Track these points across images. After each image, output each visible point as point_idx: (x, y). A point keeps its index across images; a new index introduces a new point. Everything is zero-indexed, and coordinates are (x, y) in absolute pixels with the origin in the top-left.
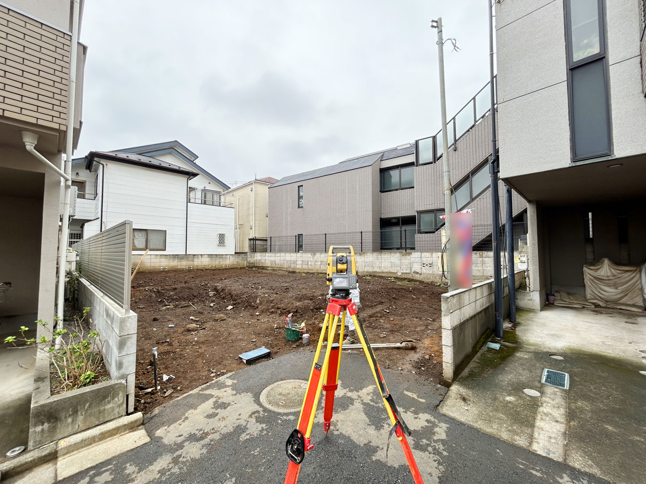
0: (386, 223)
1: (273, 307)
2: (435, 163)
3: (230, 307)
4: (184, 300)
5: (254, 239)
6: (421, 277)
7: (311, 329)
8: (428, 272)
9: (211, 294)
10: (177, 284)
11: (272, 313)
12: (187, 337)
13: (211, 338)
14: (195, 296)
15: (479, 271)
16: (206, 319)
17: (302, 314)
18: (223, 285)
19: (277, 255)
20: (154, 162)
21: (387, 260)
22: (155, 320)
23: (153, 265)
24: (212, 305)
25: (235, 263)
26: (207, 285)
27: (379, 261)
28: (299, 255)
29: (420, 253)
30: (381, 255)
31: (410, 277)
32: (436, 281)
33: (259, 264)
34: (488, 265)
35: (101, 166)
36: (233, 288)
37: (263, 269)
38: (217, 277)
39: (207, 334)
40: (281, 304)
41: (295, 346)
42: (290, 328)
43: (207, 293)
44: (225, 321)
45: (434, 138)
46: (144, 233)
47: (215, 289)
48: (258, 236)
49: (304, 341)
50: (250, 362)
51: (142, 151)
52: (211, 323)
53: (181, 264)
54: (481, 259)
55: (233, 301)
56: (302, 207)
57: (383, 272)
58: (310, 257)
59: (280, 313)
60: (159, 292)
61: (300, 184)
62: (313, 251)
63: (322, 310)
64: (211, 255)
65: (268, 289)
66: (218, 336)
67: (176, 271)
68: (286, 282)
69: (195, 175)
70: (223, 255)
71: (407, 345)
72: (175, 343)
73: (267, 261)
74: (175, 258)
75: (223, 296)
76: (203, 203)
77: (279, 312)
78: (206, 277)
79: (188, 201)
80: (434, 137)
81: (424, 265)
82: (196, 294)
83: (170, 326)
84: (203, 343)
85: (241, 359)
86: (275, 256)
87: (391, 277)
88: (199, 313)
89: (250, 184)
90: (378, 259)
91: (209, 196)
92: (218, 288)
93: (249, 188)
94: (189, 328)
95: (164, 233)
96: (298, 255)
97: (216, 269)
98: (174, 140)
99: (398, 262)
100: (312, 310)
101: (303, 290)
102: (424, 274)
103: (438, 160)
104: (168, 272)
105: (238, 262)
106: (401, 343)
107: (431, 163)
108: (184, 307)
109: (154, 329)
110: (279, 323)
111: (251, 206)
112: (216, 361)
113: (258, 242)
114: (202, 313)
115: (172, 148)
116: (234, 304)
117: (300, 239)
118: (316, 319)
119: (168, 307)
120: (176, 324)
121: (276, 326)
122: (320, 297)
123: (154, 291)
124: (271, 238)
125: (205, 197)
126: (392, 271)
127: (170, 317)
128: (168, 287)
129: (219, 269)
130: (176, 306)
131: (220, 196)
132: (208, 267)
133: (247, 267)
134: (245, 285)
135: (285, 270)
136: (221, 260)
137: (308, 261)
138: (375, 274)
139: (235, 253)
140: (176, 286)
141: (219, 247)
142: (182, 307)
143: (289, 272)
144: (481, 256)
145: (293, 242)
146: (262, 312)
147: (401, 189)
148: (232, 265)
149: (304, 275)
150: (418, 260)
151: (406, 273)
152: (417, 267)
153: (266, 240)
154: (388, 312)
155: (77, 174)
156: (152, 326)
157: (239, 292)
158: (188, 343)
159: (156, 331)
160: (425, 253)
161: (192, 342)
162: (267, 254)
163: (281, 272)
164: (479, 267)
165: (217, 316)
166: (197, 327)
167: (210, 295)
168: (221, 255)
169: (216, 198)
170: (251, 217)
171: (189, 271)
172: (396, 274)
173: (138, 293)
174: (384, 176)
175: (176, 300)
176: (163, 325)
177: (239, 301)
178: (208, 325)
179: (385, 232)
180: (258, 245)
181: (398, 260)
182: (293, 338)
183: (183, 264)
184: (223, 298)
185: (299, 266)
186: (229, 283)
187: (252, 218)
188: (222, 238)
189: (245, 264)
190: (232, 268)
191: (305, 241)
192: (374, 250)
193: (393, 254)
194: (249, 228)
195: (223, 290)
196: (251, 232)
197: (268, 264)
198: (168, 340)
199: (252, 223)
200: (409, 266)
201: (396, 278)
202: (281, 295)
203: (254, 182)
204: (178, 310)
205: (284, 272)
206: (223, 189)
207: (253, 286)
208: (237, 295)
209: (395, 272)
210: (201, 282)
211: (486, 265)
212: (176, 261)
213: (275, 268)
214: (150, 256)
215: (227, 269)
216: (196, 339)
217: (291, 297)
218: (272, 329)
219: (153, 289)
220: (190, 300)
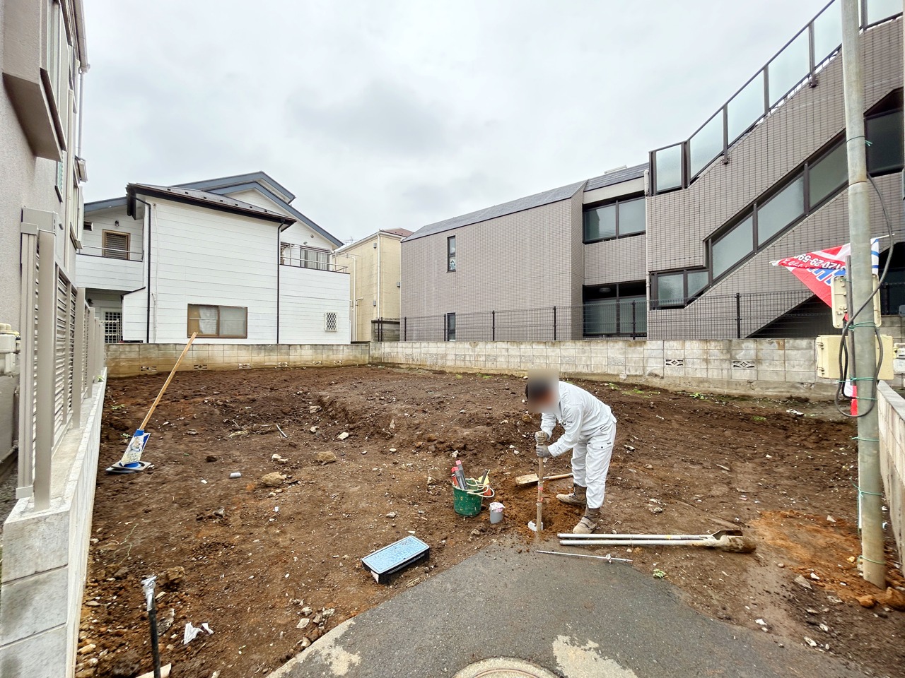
0: (591, 294)
1: (420, 438)
2: (686, 187)
3: (344, 435)
4: (268, 419)
5: (380, 322)
6: (663, 382)
7: (500, 487)
8: (676, 374)
9: (313, 409)
10: (258, 393)
11: (419, 448)
12: (261, 503)
13: (306, 508)
14: (285, 414)
15: (777, 373)
16: (301, 460)
17: (475, 454)
18: (333, 395)
19: (415, 345)
20: (228, 202)
21: (601, 353)
22: (210, 459)
23: (227, 360)
24: (313, 429)
25: (351, 358)
26: (306, 393)
27: (586, 354)
28: (451, 344)
29: (660, 342)
30: (590, 345)
31: (642, 381)
32: (690, 389)
33: (388, 360)
34: (796, 363)
35: (147, 207)
36: (349, 400)
37: (393, 367)
38: (324, 379)
39: (299, 496)
40: (433, 431)
41: (478, 532)
42: (463, 490)
43: (305, 408)
44: (334, 465)
45: (685, 145)
46: (214, 311)
47: (320, 401)
48: (385, 317)
49: (494, 519)
50: (388, 578)
51: (210, 186)
52: (309, 468)
53: (269, 359)
54: (781, 352)
55: (349, 423)
56: (454, 270)
57: (594, 374)
58: (469, 349)
59: (434, 449)
60: (225, 406)
61: (450, 234)
62: (474, 340)
63: (511, 446)
64: (316, 345)
65: (408, 403)
66: (321, 503)
67: (262, 370)
68: (435, 390)
69: (290, 222)
70: (333, 345)
71: (733, 543)
72: (235, 521)
73: (400, 355)
74: (260, 349)
75: (333, 413)
76: (303, 265)
77: (432, 448)
78: (306, 380)
79: (281, 262)
80: (685, 143)
81: (669, 363)
82: (287, 409)
83: (232, 475)
84: (290, 519)
85: (368, 569)
86: (412, 347)
87: (608, 382)
88: (290, 445)
89: (374, 237)
90: (584, 352)
91: (312, 255)
92: (325, 399)
93: (372, 244)
94: (267, 481)
95: (244, 311)
96: (448, 346)
97: (323, 367)
98: (258, 171)
99: (620, 357)
100: (494, 445)
101: (469, 406)
102: (668, 377)
103: (691, 183)
104: (250, 371)
105: (355, 357)
106: (717, 536)
107: (680, 189)
108: (266, 433)
109: (204, 482)
110: (434, 471)
111: (375, 272)
112: (312, 575)
113: (385, 326)
114: (295, 446)
115: (257, 182)
116: (351, 429)
117: (451, 321)
118: (503, 463)
119: (239, 432)
120: (246, 469)
121: (430, 478)
122: (506, 421)
123: (219, 405)
124: (405, 319)
125: (306, 258)
126: (610, 372)
127: (238, 454)
128: (241, 398)
129: (327, 367)
130: (252, 431)
131: (328, 255)
132: (310, 364)
133: (369, 363)
134: (369, 396)
135: (428, 368)
136: (331, 353)
137: (465, 355)
138: (579, 377)
139: (351, 343)
140: (256, 396)
141: (329, 334)
142: (262, 434)
143: (435, 372)
144: (783, 348)
145: (440, 324)
146: (401, 446)
147: (620, 237)
148: (347, 361)
149: (460, 377)
150: (658, 353)
151: (636, 376)
152: (655, 366)
153: (398, 323)
154: (633, 450)
155: (117, 222)
156: (200, 474)
157: (359, 407)
158: (260, 519)
159: (206, 486)
160: (672, 343)
161: (267, 518)
162: (400, 344)
163: (422, 373)
164: (776, 366)
165: (321, 454)
166: (282, 480)
167: (311, 412)
168: (330, 345)
169: (322, 257)
170: (375, 288)
171: (283, 369)
172: (618, 378)
173: (191, 408)
174: (588, 217)
175: (254, 420)
176: (222, 472)
177: (359, 423)
178: (302, 474)
179: (589, 307)
180: (386, 330)
181: (620, 354)
182: (470, 510)
183: (273, 359)
184: (333, 418)
185: (450, 363)
186: (343, 390)
187: (376, 290)
188: (331, 319)
189: (367, 359)
190: (347, 366)
191: (459, 323)
192: (575, 338)
193: (612, 344)
194: (372, 305)
195: (332, 403)
196: (375, 311)
197: (401, 359)
198: (221, 512)
199: (376, 297)
200: (641, 365)
201: (618, 384)
202: (432, 414)
203: (380, 235)
204: (256, 439)
205: (426, 372)
206: (333, 246)
207: (383, 398)
208: (355, 413)
209: (616, 373)
210: (297, 388)
211: (792, 362)
212: (263, 354)
213: (413, 366)
214: (222, 347)
215: (339, 367)
216: (277, 509)
217: (451, 419)
218: (424, 485)
219: (216, 400)
220: (277, 420)
